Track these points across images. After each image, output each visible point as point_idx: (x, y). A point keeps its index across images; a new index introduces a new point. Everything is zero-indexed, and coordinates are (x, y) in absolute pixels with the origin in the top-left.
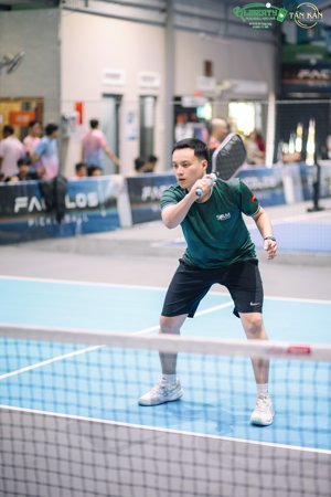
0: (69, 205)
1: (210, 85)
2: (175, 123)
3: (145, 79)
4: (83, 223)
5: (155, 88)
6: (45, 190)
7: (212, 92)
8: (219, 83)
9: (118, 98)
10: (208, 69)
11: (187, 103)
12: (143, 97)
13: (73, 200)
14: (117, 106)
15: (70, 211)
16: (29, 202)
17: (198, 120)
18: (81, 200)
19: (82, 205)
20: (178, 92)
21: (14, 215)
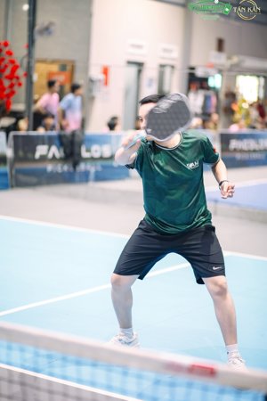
0: (85, 154)
1: (222, 59)
2: (189, 89)
3: (165, 50)
4: (97, 172)
5: (173, 59)
6: (65, 140)
7: (223, 65)
8: (229, 58)
9: (140, 65)
10: (220, 45)
11: (200, 73)
12: (162, 66)
13: (88, 150)
14: (140, 72)
15: (86, 160)
16: (49, 150)
17: (208, 88)
18: (96, 151)
19: (97, 155)
20: (193, 64)
21: (35, 160)
